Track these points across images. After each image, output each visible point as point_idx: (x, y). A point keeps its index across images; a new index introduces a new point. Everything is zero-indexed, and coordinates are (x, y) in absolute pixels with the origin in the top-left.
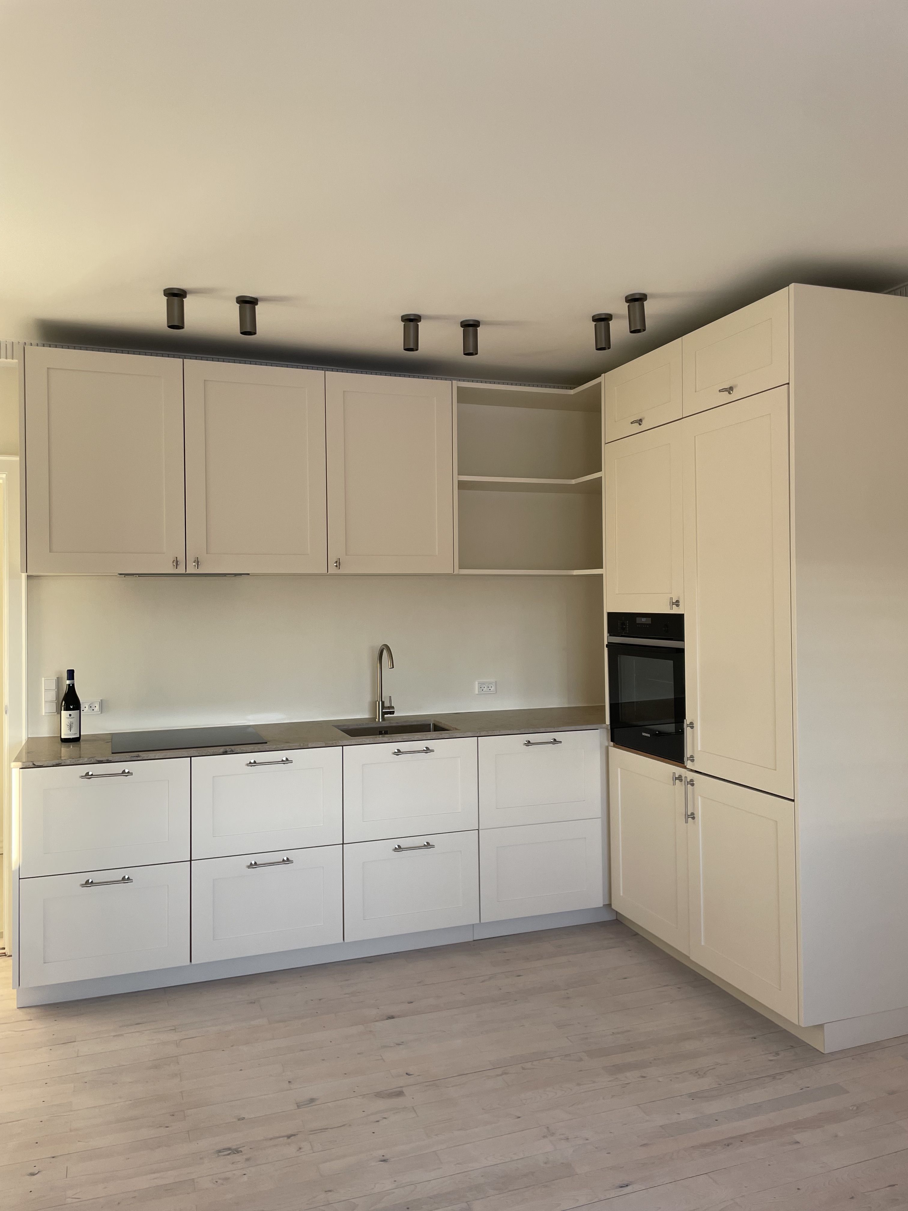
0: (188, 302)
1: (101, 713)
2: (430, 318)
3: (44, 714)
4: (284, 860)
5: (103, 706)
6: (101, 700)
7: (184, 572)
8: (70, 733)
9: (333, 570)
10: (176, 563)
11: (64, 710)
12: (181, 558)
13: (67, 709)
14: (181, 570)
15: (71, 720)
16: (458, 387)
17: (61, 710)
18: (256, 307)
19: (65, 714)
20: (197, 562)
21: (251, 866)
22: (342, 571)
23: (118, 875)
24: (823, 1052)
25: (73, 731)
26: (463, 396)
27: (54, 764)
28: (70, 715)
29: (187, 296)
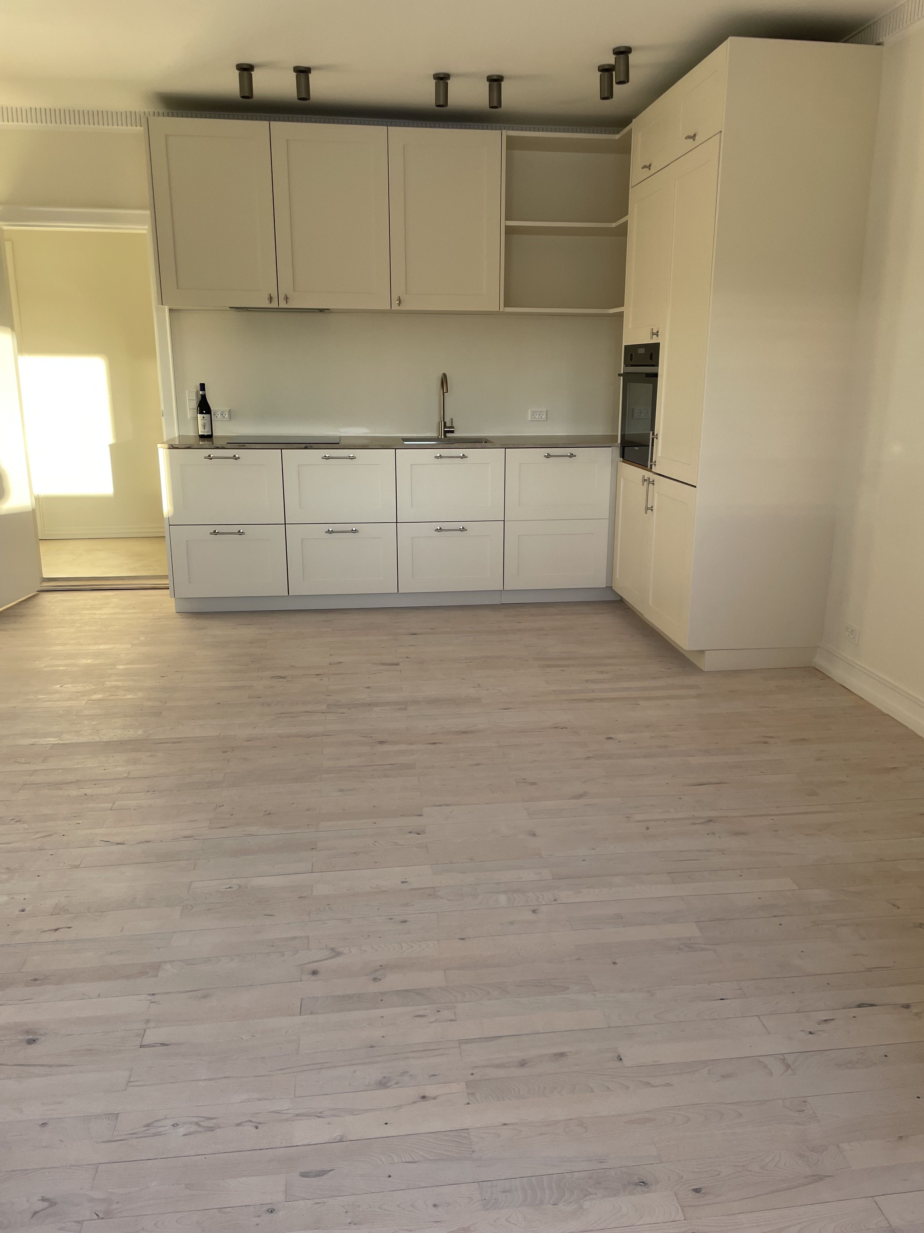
0: (255, 74)
1: (230, 420)
2: (458, 75)
3: (189, 418)
4: (352, 530)
5: (231, 415)
6: (230, 410)
7: (277, 306)
8: (205, 431)
9: (395, 307)
10: (271, 299)
11: (199, 414)
12: (275, 295)
13: (201, 413)
14: (274, 305)
15: (205, 421)
16: (507, 136)
17: (197, 414)
18: (310, 75)
19: (199, 415)
20: (286, 298)
21: (329, 532)
22: (403, 308)
23: (235, 529)
24: (704, 670)
25: (206, 430)
26: (512, 144)
27: (186, 447)
28: (204, 418)
29: (255, 69)
